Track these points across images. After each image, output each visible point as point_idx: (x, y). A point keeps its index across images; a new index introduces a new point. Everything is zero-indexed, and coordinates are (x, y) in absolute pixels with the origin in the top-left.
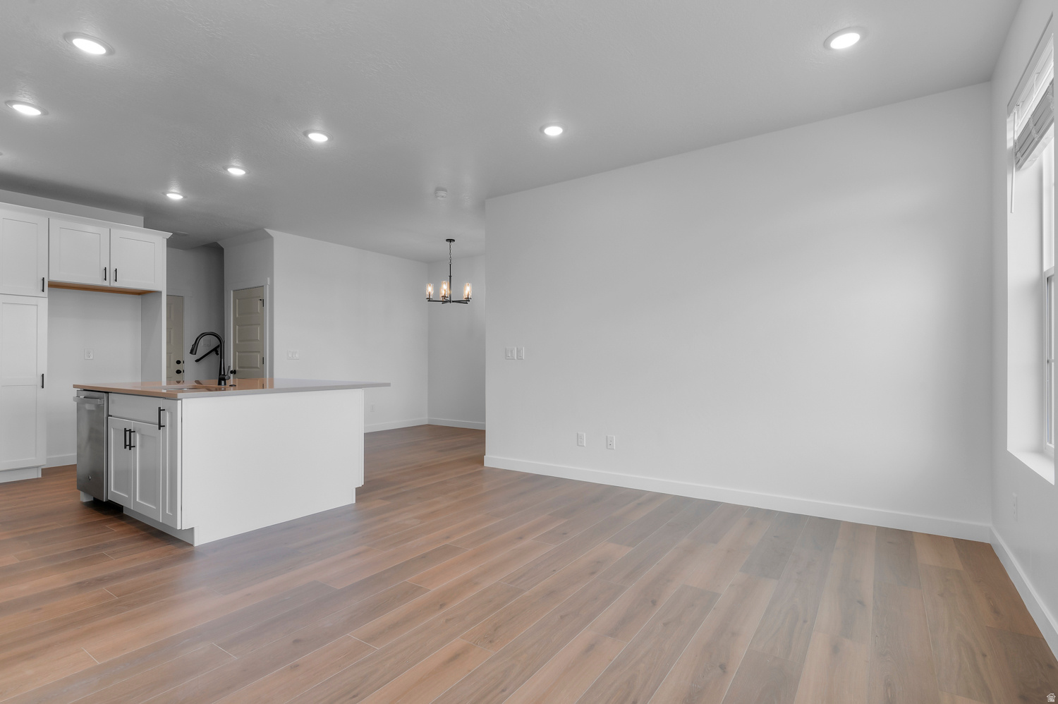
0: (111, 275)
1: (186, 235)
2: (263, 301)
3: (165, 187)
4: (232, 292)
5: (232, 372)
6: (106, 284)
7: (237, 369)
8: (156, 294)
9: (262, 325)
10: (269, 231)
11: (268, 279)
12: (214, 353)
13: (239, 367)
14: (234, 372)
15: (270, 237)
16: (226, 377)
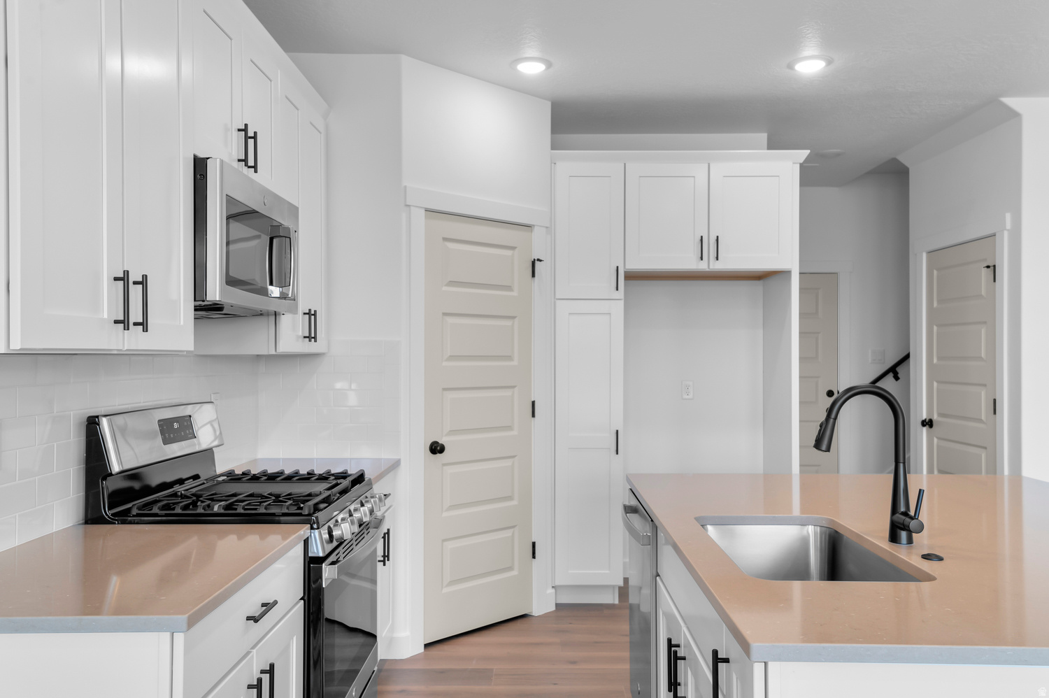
0: (709, 249)
1: (838, 155)
2: (993, 268)
3: (790, 46)
4: (924, 255)
5: (924, 423)
6: (703, 266)
7: (935, 417)
8: (784, 275)
9: (990, 322)
10: (1011, 102)
11: (1008, 217)
12: (891, 375)
13: (940, 415)
14: (928, 423)
15: (1015, 115)
16: (913, 524)
